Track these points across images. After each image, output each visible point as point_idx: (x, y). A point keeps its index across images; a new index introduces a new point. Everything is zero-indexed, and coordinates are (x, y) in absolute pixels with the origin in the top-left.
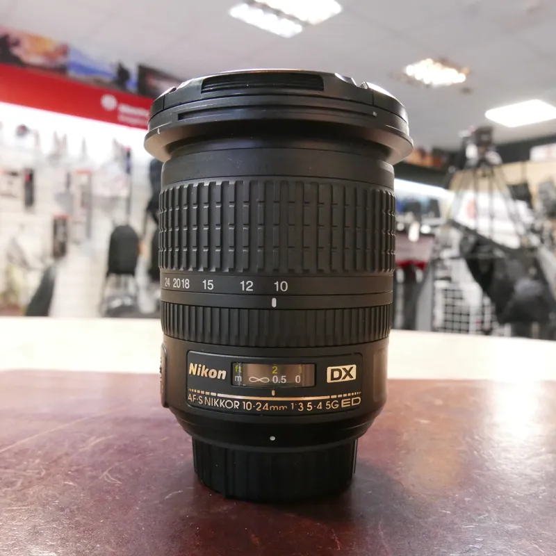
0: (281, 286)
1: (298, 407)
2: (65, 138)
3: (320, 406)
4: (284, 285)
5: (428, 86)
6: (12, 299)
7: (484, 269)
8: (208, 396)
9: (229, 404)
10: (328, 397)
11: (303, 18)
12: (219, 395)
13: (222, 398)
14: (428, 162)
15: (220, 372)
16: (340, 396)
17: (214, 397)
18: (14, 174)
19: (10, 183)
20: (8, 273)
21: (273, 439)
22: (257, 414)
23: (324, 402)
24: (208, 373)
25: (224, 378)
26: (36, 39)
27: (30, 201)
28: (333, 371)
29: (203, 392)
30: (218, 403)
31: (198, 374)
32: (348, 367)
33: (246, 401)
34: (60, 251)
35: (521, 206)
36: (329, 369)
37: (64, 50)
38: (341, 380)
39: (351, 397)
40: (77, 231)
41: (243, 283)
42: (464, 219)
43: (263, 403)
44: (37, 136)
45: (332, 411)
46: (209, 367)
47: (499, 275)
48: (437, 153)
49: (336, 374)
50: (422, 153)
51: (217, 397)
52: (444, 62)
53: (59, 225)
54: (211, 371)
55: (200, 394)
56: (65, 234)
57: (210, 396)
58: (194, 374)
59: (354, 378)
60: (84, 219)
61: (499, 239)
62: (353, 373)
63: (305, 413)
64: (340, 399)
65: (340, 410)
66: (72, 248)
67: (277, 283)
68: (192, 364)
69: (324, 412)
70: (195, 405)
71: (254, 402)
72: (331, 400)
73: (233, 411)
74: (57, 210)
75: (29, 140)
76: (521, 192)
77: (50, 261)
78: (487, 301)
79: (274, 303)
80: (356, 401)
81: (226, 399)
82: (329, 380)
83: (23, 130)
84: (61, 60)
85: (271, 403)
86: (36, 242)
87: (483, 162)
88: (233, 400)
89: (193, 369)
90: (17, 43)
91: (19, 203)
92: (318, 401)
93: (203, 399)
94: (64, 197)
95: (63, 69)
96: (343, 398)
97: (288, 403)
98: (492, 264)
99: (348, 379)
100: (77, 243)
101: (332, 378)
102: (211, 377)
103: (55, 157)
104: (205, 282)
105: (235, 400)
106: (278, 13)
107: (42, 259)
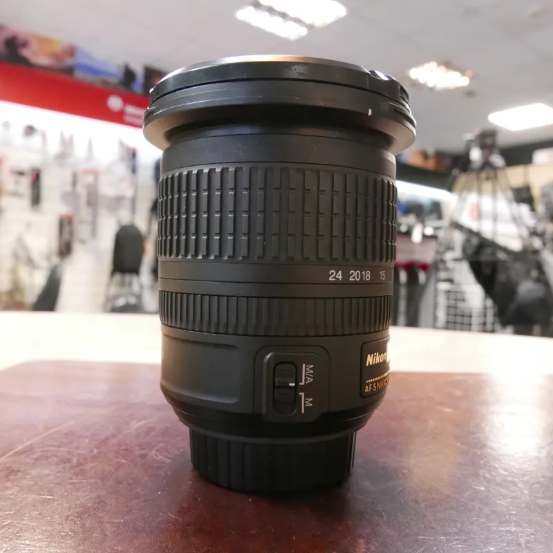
2: (71, 138)
6: (18, 298)
7: (487, 271)
11: (308, 21)
14: (430, 165)
18: (21, 173)
19: (17, 182)
20: (14, 271)
26: (44, 41)
27: (36, 200)
34: (65, 250)
35: (524, 209)
37: (72, 51)
40: (82, 230)
42: (468, 221)
44: (44, 136)
47: (501, 277)
48: (440, 155)
50: (425, 155)
52: (448, 65)
53: (65, 224)
56: (71, 233)
60: (89, 218)
61: (501, 241)
66: (77, 247)
74: (63, 209)
75: (36, 140)
76: (523, 196)
77: (55, 260)
78: (490, 303)
83: (30, 130)
84: (69, 61)
86: (42, 241)
87: (486, 165)
90: (25, 44)
91: (26, 202)
94: (70, 196)
95: (69, 70)
98: (495, 266)
100: (82, 242)
103: (62, 157)
106: (284, 15)
107: (48, 258)
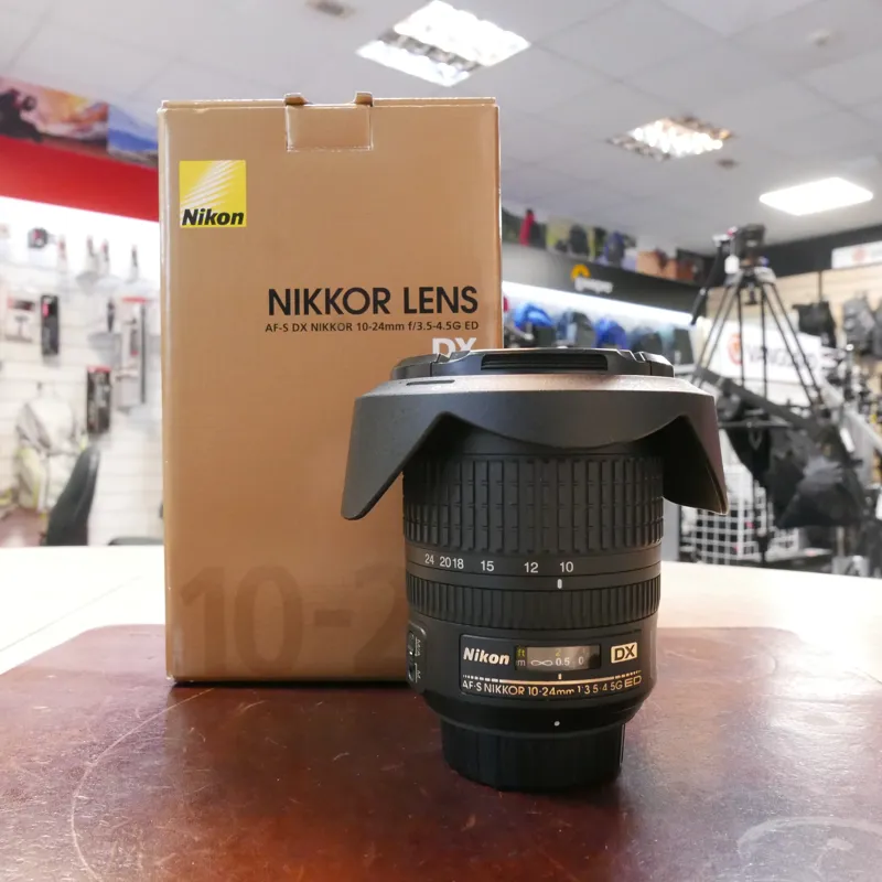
0: (567, 567)
1: (584, 689)
2: (105, 249)
3: (605, 688)
4: (570, 565)
5: (667, 156)
6: (25, 500)
7: (756, 444)
8: (488, 683)
9: (513, 690)
10: (612, 678)
11: (471, 57)
12: (501, 681)
13: (505, 685)
14: (670, 273)
15: (502, 657)
16: (623, 676)
17: (495, 684)
18: (27, 306)
19: (20, 320)
21: (557, 724)
22: (544, 699)
23: (609, 683)
24: (488, 658)
25: (506, 663)
26: (60, 97)
27: (51, 346)
28: (616, 650)
29: (482, 679)
30: (501, 689)
31: (476, 659)
32: (630, 646)
33: (532, 686)
34: (99, 424)
36: (613, 649)
37: (103, 114)
38: (624, 659)
39: (634, 676)
40: (125, 392)
41: (527, 564)
42: (724, 366)
43: (550, 687)
44: (62, 246)
45: (617, 692)
46: (489, 652)
47: (778, 453)
48: (684, 257)
49: (620, 654)
50: (662, 259)
51: (498, 684)
52: (688, 121)
53: (97, 383)
54: (493, 656)
55: (479, 681)
56: (107, 397)
57: (491, 682)
58: (471, 659)
59: (636, 656)
60: (136, 373)
61: (777, 397)
62: (635, 651)
63: (591, 696)
64: (623, 680)
65: (624, 690)
66: (116, 417)
67: (562, 564)
68: (467, 649)
69: (610, 693)
70: (472, 692)
71: (540, 687)
72: (615, 681)
73: (518, 697)
74: (95, 360)
75: (50, 252)
76: (816, 320)
77: (84, 442)
78: (761, 492)
79: (560, 584)
80: (637, 680)
81: (510, 685)
82: (613, 661)
83: (40, 237)
84: (98, 128)
85: (557, 687)
87: (749, 280)
88: (517, 686)
89: (468, 654)
91: (35, 350)
92: (603, 683)
93: (482, 686)
94: (106, 335)
95: (101, 142)
96: (626, 678)
97: (575, 686)
98: (767, 435)
99: (630, 657)
100: (126, 410)
101: (616, 658)
102: (491, 661)
103: (89, 278)
104: (483, 563)
105: (518, 686)
107: (72, 437)
